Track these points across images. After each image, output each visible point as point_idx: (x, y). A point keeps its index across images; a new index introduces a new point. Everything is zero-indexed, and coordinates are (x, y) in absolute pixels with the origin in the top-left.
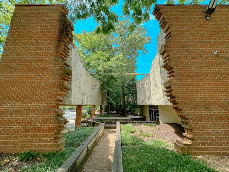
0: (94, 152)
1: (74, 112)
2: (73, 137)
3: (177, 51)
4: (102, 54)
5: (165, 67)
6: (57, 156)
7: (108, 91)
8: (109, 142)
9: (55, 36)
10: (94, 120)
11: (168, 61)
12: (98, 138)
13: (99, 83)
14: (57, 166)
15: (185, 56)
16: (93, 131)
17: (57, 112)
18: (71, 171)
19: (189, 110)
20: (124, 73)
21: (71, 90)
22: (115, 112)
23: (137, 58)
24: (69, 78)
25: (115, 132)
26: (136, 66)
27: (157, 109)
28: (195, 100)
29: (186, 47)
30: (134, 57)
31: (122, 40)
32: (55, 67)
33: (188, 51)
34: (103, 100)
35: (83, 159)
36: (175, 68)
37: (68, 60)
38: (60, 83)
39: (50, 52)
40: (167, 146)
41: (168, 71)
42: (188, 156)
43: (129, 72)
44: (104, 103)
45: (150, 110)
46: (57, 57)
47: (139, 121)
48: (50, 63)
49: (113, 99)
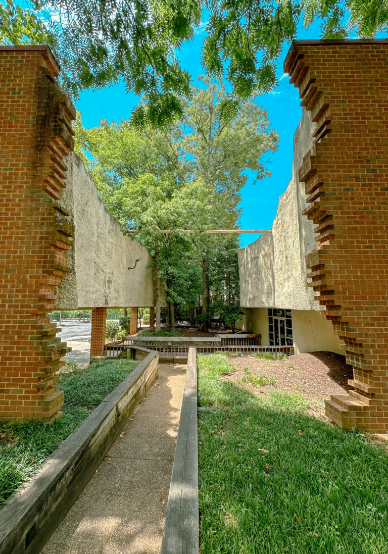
0: (133, 417)
1: (88, 322)
2: (84, 384)
3: (344, 171)
4: (153, 180)
5: (312, 214)
6: (44, 429)
7: (167, 274)
8: (171, 397)
9: (26, 134)
10: (136, 342)
11: (318, 200)
12: (142, 387)
13: (147, 254)
14: (44, 452)
15: (364, 185)
16: (132, 371)
17: (41, 327)
18: (77, 463)
19: (368, 325)
20: (208, 229)
21: (74, 274)
22: (186, 323)
23: (240, 190)
24: (66, 243)
25: (184, 372)
26: (240, 210)
27: (287, 316)
28: (383, 298)
29: (368, 161)
30: (234, 187)
31: (203, 143)
32: (31, 215)
33: (373, 171)
34: (157, 296)
35: (107, 435)
36: (337, 217)
37: (64, 196)
38: (46, 257)
39: (16, 178)
40: (309, 408)
41: (318, 225)
42: (357, 435)
43: (220, 227)
44: (158, 303)
45: (270, 320)
46: (36, 190)
47: (244, 347)
48: (19, 205)
49: (180, 294)
